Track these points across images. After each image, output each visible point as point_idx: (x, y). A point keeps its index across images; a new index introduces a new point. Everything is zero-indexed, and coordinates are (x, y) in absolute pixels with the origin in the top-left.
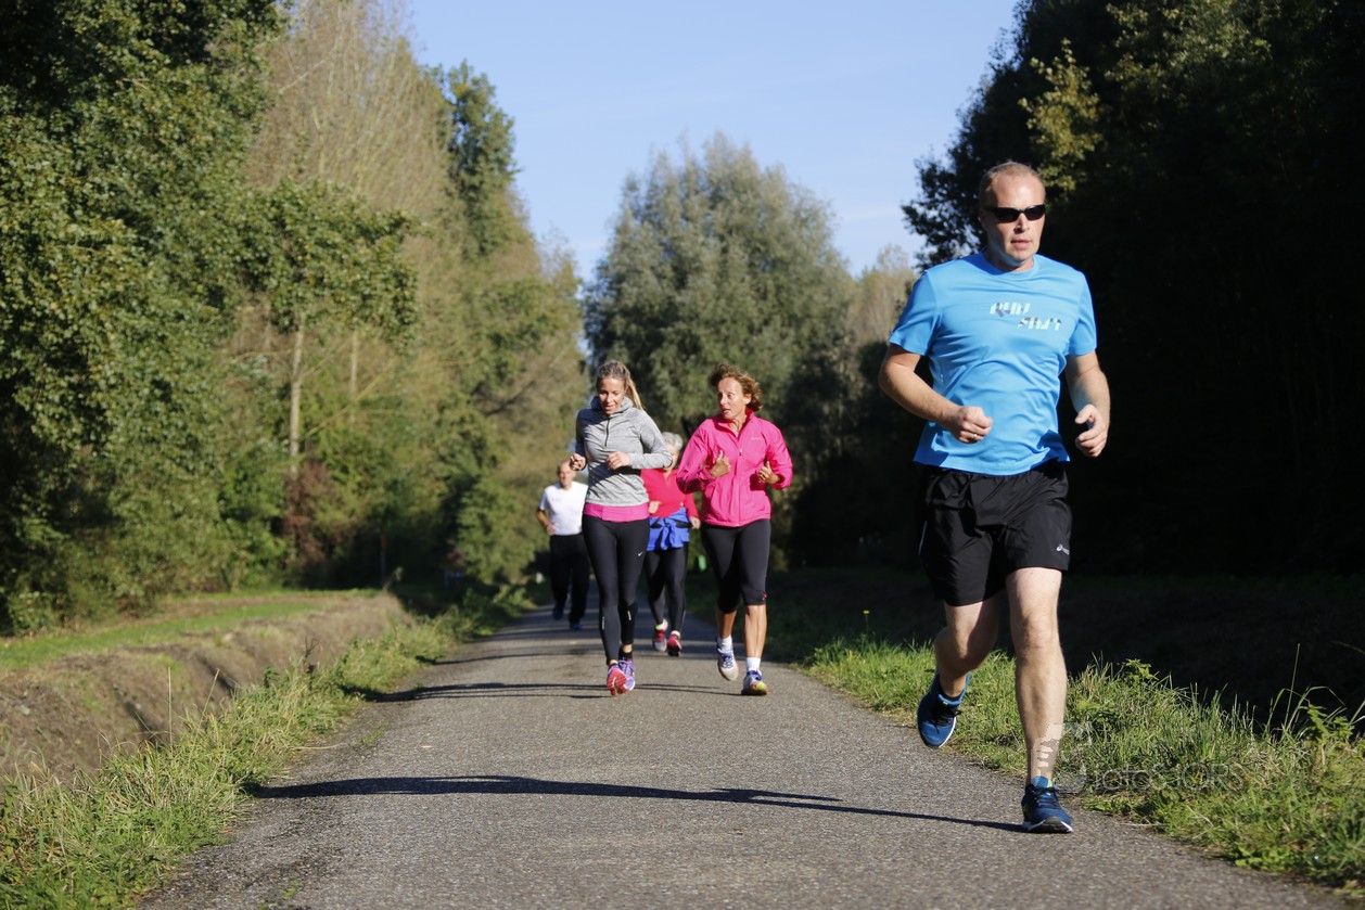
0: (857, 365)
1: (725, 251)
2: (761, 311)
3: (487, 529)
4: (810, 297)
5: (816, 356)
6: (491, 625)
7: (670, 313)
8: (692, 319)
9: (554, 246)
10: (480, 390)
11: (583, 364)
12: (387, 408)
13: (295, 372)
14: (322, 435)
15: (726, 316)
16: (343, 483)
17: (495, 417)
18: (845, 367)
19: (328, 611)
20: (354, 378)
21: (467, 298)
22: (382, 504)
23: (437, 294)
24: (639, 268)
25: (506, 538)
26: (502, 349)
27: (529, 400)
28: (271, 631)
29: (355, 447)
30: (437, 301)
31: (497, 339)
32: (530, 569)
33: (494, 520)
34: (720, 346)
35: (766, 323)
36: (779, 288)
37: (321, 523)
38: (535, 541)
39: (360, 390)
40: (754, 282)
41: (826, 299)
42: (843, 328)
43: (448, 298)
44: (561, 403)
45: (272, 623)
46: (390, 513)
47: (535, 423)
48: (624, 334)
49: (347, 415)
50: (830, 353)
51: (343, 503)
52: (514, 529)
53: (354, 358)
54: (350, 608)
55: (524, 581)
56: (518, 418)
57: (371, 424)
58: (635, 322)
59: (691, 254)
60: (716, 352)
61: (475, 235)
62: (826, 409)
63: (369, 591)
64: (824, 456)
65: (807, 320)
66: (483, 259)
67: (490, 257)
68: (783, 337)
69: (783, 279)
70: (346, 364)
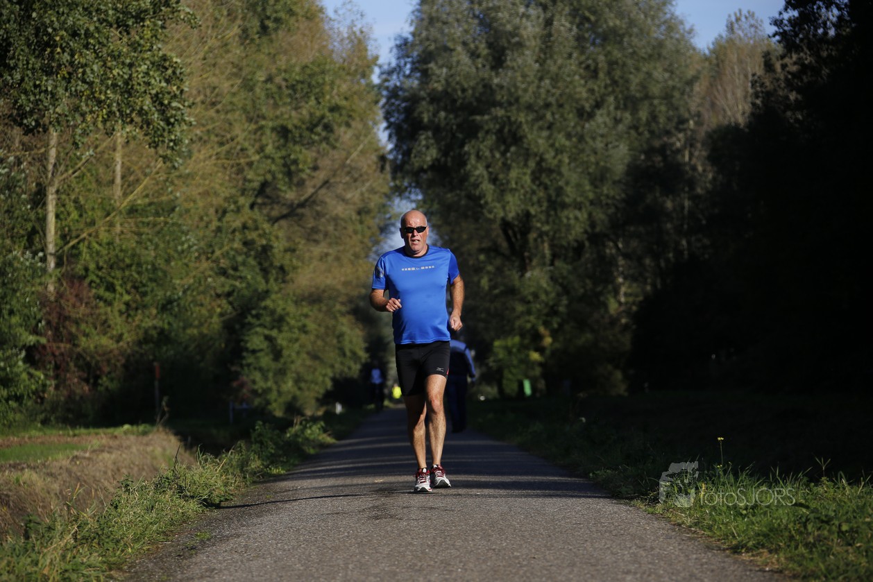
0: (704, 153)
1: (549, 23)
2: (591, 91)
3: (277, 354)
4: (649, 74)
5: (657, 143)
6: (283, 464)
7: (486, 98)
8: (510, 104)
9: (348, 22)
10: (264, 190)
11: (383, 158)
12: (157, 214)
13: (50, 175)
14: (83, 247)
15: (552, 100)
16: (109, 303)
17: (283, 222)
18: (691, 155)
19: (94, 451)
20: (118, 180)
21: (248, 86)
22: (155, 328)
23: (213, 80)
24: (450, 45)
25: (298, 362)
26: (290, 145)
27: (323, 203)
28: (28, 475)
29: (123, 261)
30: (214, 88)
31: (283, 132)
32: (327, 399)
33: (284, 343)
34: (545, 133)
35: (598, 105)
36: (612, 64)
37: (84, 350)
38: (332, 366)
39: (125, 195)
40: (583, 58)
41: (667, 75)
42: (689, 111)
43: (225, 86)
44: (360, 205)
45: (29, 466)
46: (164, 337)
47: (331, 228)
48: (431, 121)
49: (111, 225)
50: (673, 139)
51: (109, 326)
52: (308, 353)
53: (118, 157)
54: (120, 447)
55: (320, 413)
56: (311, 223)
57: (139, 234)
58: (445, 109)
59: (509, 28)
60: (541, 141)
61: (255, 11)
62: (669, 205)
63: (141, 428)
64: (667, 260)
65: (646, 103)
66: (265, 39)
67: (274, 36)
68: (617, 121)
69: (617, 54)
70: (109, 165)
